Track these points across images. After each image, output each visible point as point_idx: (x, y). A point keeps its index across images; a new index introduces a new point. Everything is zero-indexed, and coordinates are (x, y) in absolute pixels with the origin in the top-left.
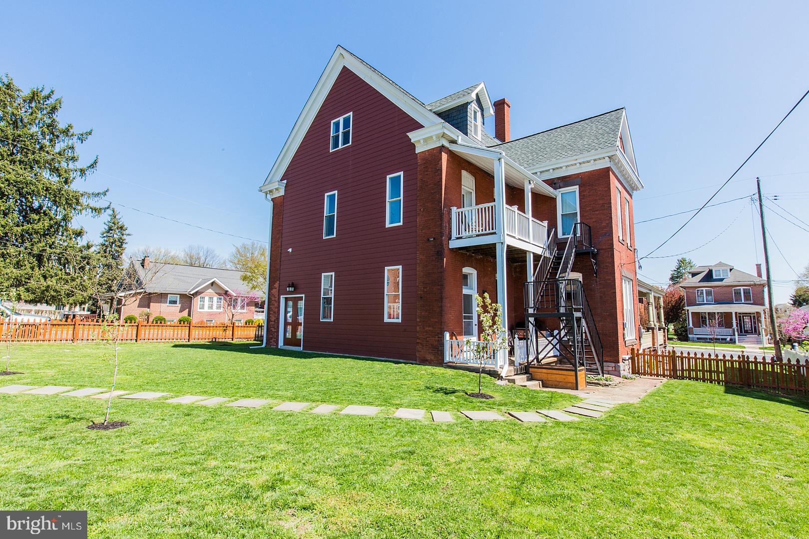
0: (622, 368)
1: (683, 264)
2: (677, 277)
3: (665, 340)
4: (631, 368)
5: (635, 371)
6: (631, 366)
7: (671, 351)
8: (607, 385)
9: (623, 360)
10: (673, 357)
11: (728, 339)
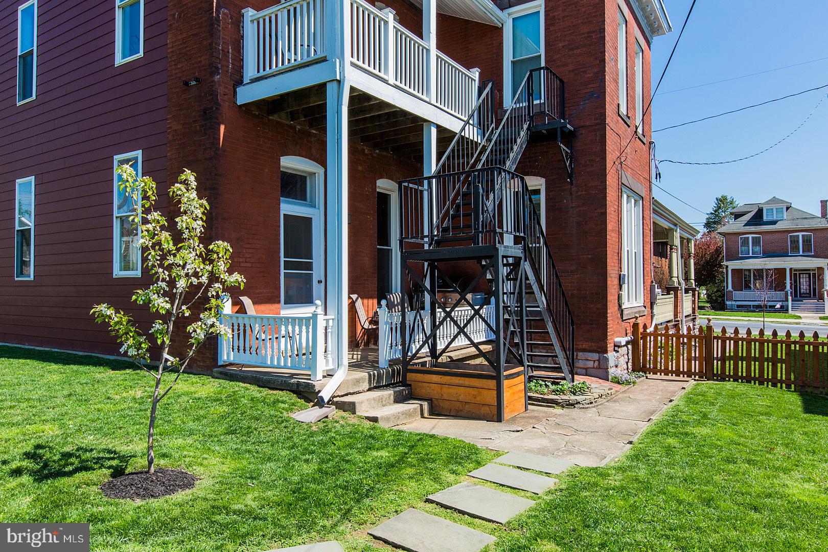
0: (611, 363)
1: (723, 204)
2: (715, 223)
3: (694, 309)
4: (631, 361)
5: (639, 367)
6: (630, 357)
7: (704, 327)
8: (572, 405)
9: (615, 346)
10: (707, 336)
11: (778, 306)
